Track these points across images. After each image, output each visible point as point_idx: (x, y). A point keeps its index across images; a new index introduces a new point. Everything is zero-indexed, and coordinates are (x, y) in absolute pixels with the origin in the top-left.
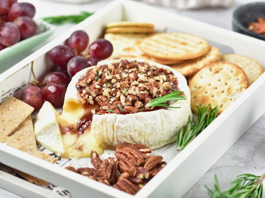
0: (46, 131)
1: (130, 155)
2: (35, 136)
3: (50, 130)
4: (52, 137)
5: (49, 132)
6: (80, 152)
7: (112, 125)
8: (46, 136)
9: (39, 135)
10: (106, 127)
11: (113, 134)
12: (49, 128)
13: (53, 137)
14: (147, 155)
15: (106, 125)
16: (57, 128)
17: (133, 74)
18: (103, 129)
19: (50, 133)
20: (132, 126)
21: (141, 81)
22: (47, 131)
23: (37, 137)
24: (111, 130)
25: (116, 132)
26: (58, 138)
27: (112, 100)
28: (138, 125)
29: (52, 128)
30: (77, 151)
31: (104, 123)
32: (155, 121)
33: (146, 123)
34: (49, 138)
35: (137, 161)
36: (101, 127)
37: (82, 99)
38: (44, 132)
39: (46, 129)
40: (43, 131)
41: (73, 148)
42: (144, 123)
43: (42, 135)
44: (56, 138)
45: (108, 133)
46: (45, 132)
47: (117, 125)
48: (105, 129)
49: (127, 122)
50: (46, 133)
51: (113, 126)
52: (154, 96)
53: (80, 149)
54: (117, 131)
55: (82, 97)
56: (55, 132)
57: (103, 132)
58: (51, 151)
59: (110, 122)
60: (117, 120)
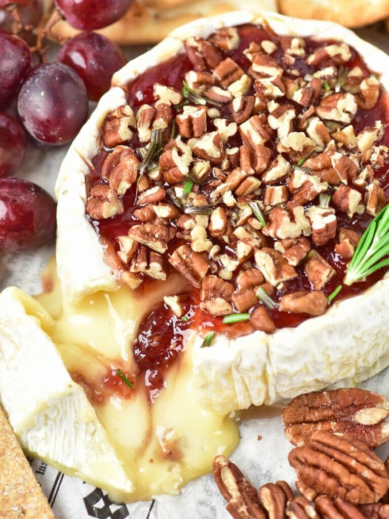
0: (46, 417)
1: (349, 477)
2: (18, 438)
3: (58, 411)
4: (73, 429)
5: (58, 419)
6: (177, 469)
7: (260, 373)
8: (51, 430)
9: (29, 430)
10: (244, 382)
11: (267, 392)
12: (55, 407)
13: (76, 429)
14: (385, 434)
15: (242, 378)
16: (79, 400)
17: (253, 125)
18: (234, 389)
19: (61, 420)
20: (320, 358)
21: (289, 150)
22: (52, 416)
23: (24, 439)
24: (259, 389)
25: (275, 386)
26: (92, 428)
27: (229, 265)
28: (338, 348)
29: (66, 404)
30: (167, 464)
31: (234, 372)
32: (382, 317)
33: (358, 334)
34: (63, 434)
35: (372, 489)
36: (225, 383)
37: (126, 276)
38: (42, 419)
39: (48, 413)
40: (38, 420)
41: (152, 461)
42: (354, 337)
43: (39, 429)
44: (86, 432)
45: (249, 396)
46: (45, 420)
47: (275, 373)
48: (239, 387)
49: (305, 353)
50: (49, 422)
51: (265, 372)
52: (351, 215)
53: (173, 455)
54: (277, 382)
55: (126, 267)
56: (76, 413)
57: (235, 396)
58: (84, 483)
59: (253, 368)
60: (273, 358)
